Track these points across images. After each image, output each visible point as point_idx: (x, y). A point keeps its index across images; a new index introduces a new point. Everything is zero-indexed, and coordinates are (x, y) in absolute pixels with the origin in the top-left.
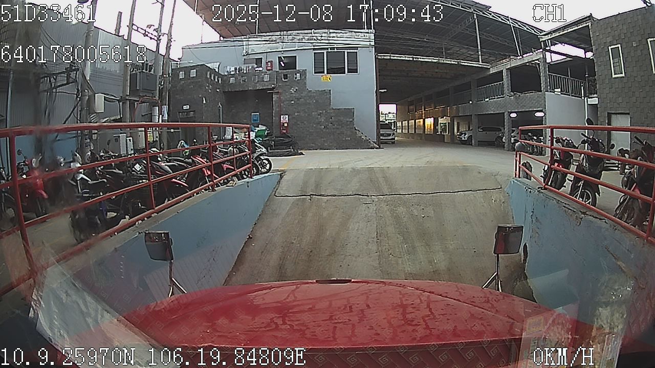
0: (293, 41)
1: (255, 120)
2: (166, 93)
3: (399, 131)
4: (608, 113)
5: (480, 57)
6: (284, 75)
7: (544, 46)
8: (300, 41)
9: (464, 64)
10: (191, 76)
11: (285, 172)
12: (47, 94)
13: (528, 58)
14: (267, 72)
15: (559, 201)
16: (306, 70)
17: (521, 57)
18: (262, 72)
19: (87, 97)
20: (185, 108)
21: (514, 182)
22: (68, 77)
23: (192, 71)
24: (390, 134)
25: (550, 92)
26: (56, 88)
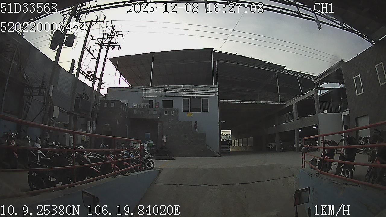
0: (171, 91)
1: (147, 137)
2: (96, 114)
3: (233, 145)
4: (356, 118)
5: (279, 98)
6: (165, 111)
7: (316, 86)
8: (175, 92)
9: (270, 103)
10: (111, 106)
11: (162, 170)
13: (307, 94)
14: (155, 109)
15: (329, 179)
16: (178, 109)
17: (303, 95)
18: (153, 109)
19: (49, 107)
21: (301, 171)
23: (112, 103)
24: (227, 148)
25: (321, 113)
26: (33, 95)
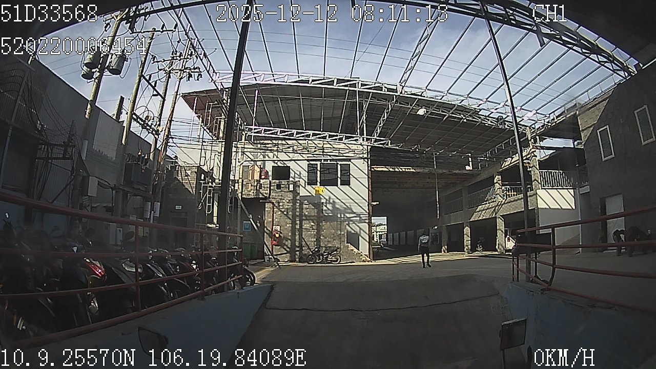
0: (288, 151)
1: (247, 229)
2: (159, 190)
4: (602, 198)
6: (277, 185)
8: (295, 152)
11: (276, 284)
12: (43, 162)
16: (299, 181)
18: (256, 181)
19: (81, 178)
20: (177, 207)
22: (65, 151)
23: (187, 171)
25: (542, 189)
26: (52, 159)
